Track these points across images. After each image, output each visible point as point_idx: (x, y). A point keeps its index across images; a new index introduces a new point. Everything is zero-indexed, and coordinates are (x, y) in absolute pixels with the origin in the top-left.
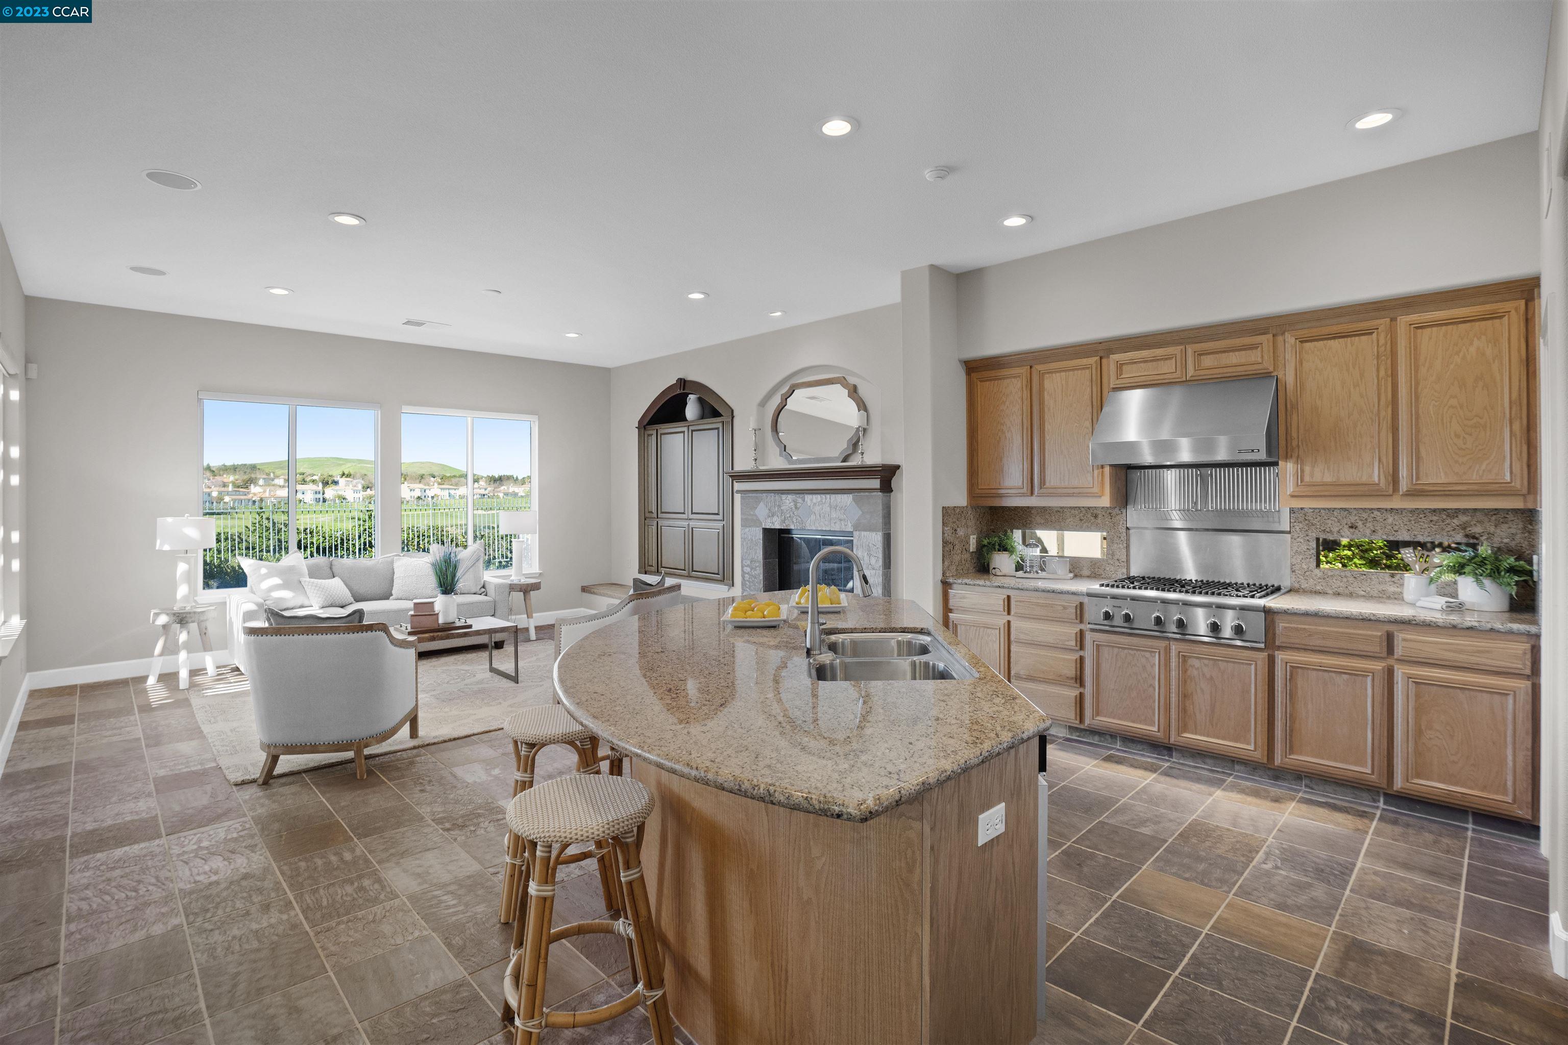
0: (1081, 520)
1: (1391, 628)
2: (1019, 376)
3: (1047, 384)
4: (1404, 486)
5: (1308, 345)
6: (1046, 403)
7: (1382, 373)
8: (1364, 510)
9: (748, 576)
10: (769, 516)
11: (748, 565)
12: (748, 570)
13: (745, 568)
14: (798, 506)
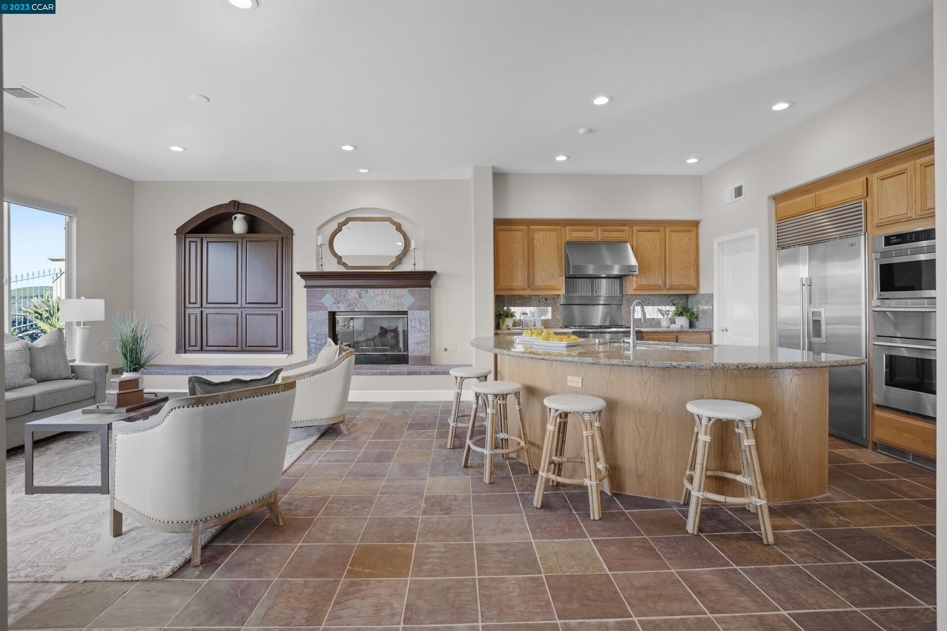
0: (540, 301)
1: (677, 334)
2: (522, 231)
3: (536, 236)
4: (668, 286)
5: (640, 233)
6: (535, 245)
7: (662, 246)
8: (645, 295)
9: (314, 345)
10: (334, 303)
11: (314, 338)
12: (314, 340)
13: (311, 340)
14: (362, 296)
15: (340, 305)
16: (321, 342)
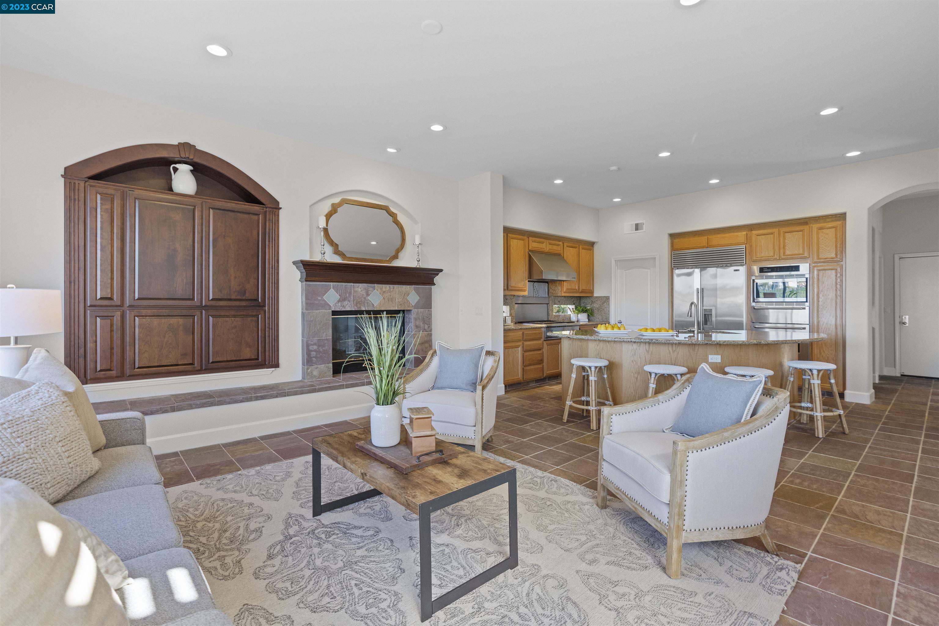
3: (511, 243)
4: (580, 290)
5: (567, 248)
6: (511, 251)
7: (578, 261)
9: (315, 353)
10: (339, 301)
11: (315, 344)
12: (315, 347)
13: (311, 348)
14: (369, 293)
15: (346, 303)
16: (324, 348)
